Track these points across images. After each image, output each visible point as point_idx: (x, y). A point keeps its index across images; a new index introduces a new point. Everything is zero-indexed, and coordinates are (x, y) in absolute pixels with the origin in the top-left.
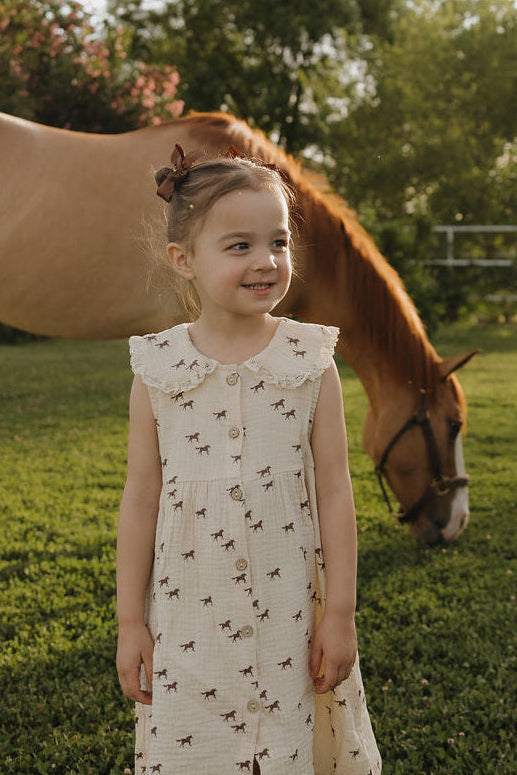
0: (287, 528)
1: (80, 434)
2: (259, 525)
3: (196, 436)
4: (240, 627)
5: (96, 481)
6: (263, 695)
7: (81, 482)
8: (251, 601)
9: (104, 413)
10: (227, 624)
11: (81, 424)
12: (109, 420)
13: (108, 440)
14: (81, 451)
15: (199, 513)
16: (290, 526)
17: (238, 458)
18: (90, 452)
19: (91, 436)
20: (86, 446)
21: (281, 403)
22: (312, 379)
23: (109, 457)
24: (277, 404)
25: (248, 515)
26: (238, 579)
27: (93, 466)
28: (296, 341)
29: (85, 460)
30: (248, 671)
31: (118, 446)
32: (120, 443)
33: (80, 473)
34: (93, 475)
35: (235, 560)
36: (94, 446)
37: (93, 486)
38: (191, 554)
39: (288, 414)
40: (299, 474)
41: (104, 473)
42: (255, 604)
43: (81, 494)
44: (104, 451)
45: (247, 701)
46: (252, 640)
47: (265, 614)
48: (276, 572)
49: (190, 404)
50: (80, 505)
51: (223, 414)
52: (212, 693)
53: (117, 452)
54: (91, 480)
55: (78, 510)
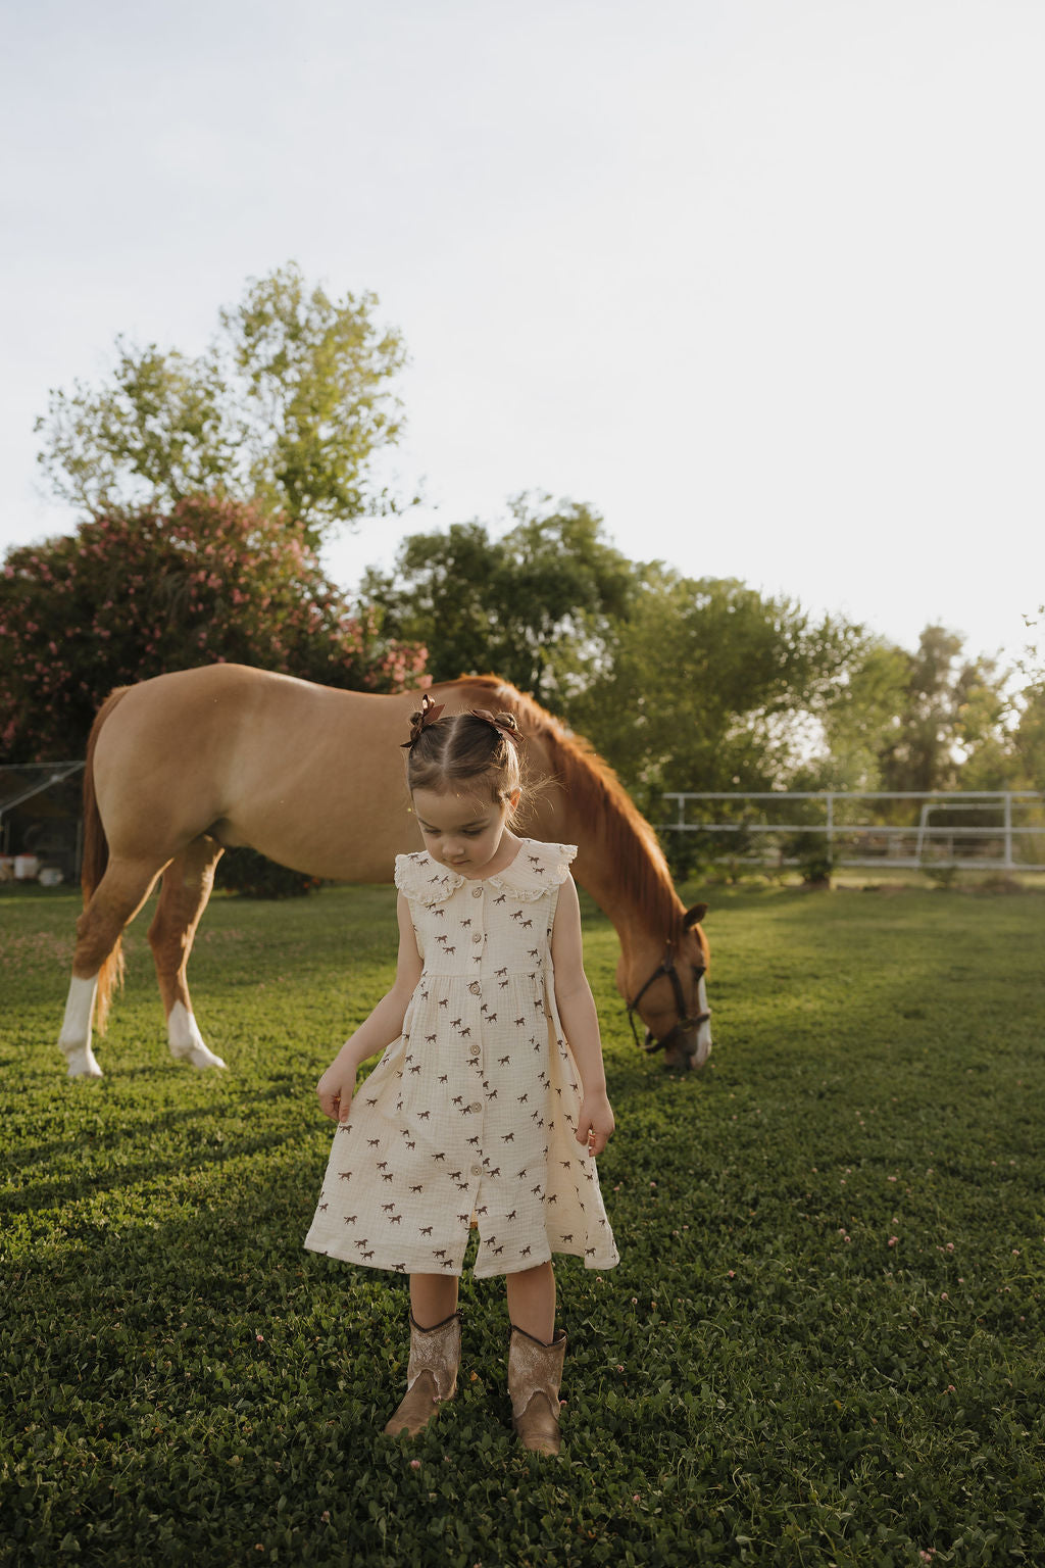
0: (518, 1022)
1: (338, 976)
2: (494, 1017)
3: (444, 938)
4: (471, 1103)
5: (352, 1016)
6: (486, 1161)
7: (339, 1017)
8: (481, 1081)
9: (360, 959)
10: (458, 1100)
11: (338, 968)
12: (364, 965)
13: (363, 981)
14: (339, 990)
15: (441, 1003)
16: (521, 1021)
17: (479, 959)
18: (347, 992)
19: (348, 978)
20: (343, 986)
21: (520, 913)
22: (548, 893)
23: (364, 996)
24: (516, 915)
25: (484, 1008)
26: (472, 1062)
27: (350, 1004)
28: (536, 860)
29: (342, 999)
30: (475, 1140)
31: (372, 987)
32: (375, 984)
33: (339, 1010)
34: (350, 1011)
35: (469, 1045)
36: (350, 986)
37: (350, 1020)
38: (433, 1037)
39: (525, 924)
40: (533, 976)
41: (361, 1010)
42: (485, 1085)
43: (339, 1027)
44: (360, 991)
45: (471, 1164)
46: (479, 1115)
47: (494, 1094)
48: (506, 1059)
49: (441, 912)
50: (339, 1037)
51: (468, 922)
52: (441, 1155)
53: (372, 992)
54: (348, 1016)
55: (337, 1040)
